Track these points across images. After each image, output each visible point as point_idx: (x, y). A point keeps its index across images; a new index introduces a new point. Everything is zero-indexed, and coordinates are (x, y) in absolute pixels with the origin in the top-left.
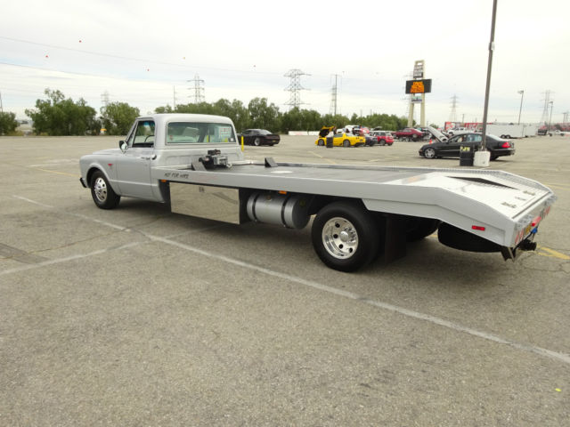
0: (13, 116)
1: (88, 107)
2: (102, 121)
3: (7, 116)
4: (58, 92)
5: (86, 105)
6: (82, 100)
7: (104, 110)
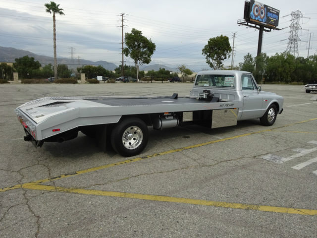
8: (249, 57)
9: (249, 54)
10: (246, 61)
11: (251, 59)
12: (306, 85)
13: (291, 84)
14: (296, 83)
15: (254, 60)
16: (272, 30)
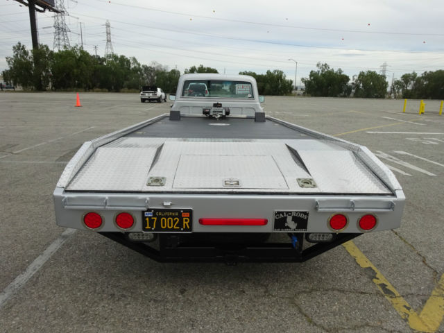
0: (292, 82)
1: (343, 75)
2: (353, 86)
3: (288, 82)
4: (326, 64)
5: (342, 74)
6: (340, 70)
7: (356, 78)
8: (19, 48)
9: (19, 43)
10: (17, 55)
11: (26, 53)
12: (142, 93)
13: (93, 92)
14: (100, 90)
15: (30, 54)
16: (47, 11)
